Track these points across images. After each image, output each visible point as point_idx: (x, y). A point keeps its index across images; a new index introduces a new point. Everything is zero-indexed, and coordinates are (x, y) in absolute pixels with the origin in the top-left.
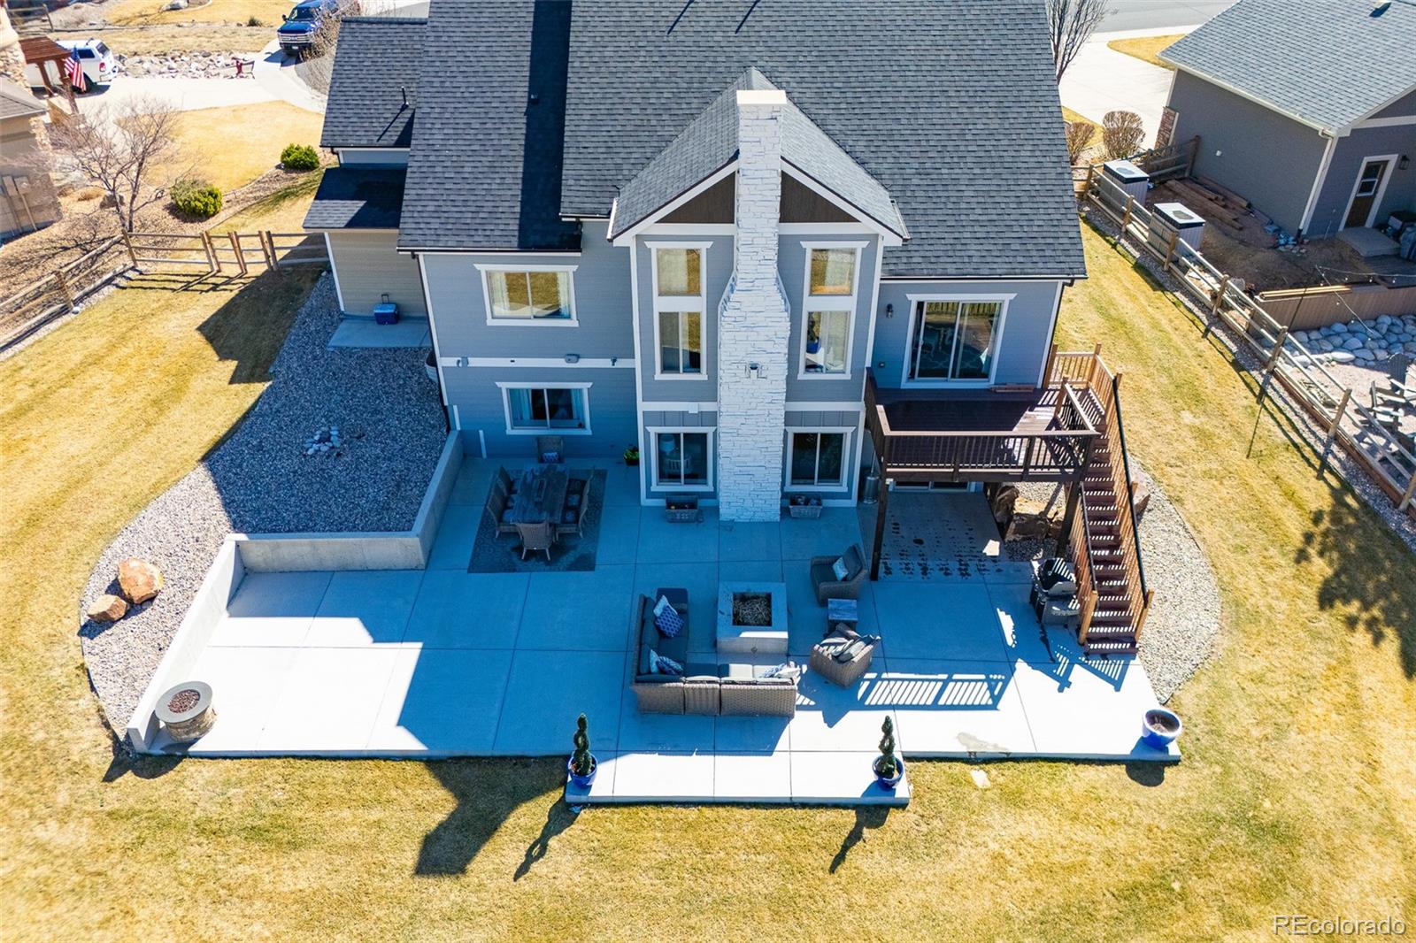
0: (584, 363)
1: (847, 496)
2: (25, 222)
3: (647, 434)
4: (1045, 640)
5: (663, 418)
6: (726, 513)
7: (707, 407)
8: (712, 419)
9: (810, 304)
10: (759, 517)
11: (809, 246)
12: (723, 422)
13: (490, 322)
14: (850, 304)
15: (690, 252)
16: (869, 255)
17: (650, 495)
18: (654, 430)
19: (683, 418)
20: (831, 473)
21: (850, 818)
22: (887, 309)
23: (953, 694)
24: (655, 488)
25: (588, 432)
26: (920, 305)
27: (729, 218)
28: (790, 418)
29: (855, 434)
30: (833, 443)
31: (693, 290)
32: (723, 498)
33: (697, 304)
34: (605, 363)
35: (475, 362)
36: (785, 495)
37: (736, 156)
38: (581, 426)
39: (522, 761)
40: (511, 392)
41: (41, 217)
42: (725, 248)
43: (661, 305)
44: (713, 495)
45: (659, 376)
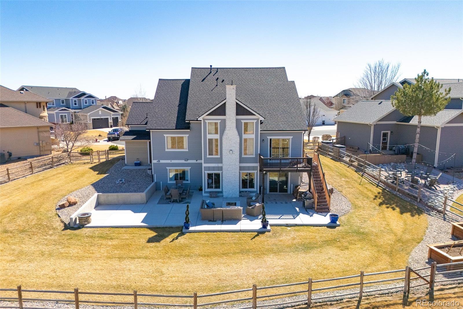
0: (189, 161)
1: (256, 192)
2: (42, 153)
3: (205, 173)
4: (307, 211)
5: (209, 169)
6: (225, 195)
7: (220, 165)
8: (221, 168)
9: (244, 136)
10: (234, 196)
11: (243, 121)
12: (224, 168)
13: (166, 150)
14: (253, 136)
15: (215, 123)
16: (257, 123)
17: (205, 192)
18: (207, 172)
19: (214, 168)
20: (252, 186)
21: (256, 233)
22: (262, 141)
23: (283, 217)
24: (206, 190)
25: (189, 182)
26: (271, 140)
27: (224, 114)
28: (241, 168)
29: (257, 172)
30: (252, 181)
31: (216, 133)
32: (224, 190)
33: (217, 136)
34: (194, 161)
35: (161, 161)
36: (240, 192)
37: (226, 99)
38: (187, 180)
39: (172, 227)
40: (170, 170)
41: (46, 153)
42: (224, 122)
43: (209, 137)
44: (222, 192)
45: (208, 156)
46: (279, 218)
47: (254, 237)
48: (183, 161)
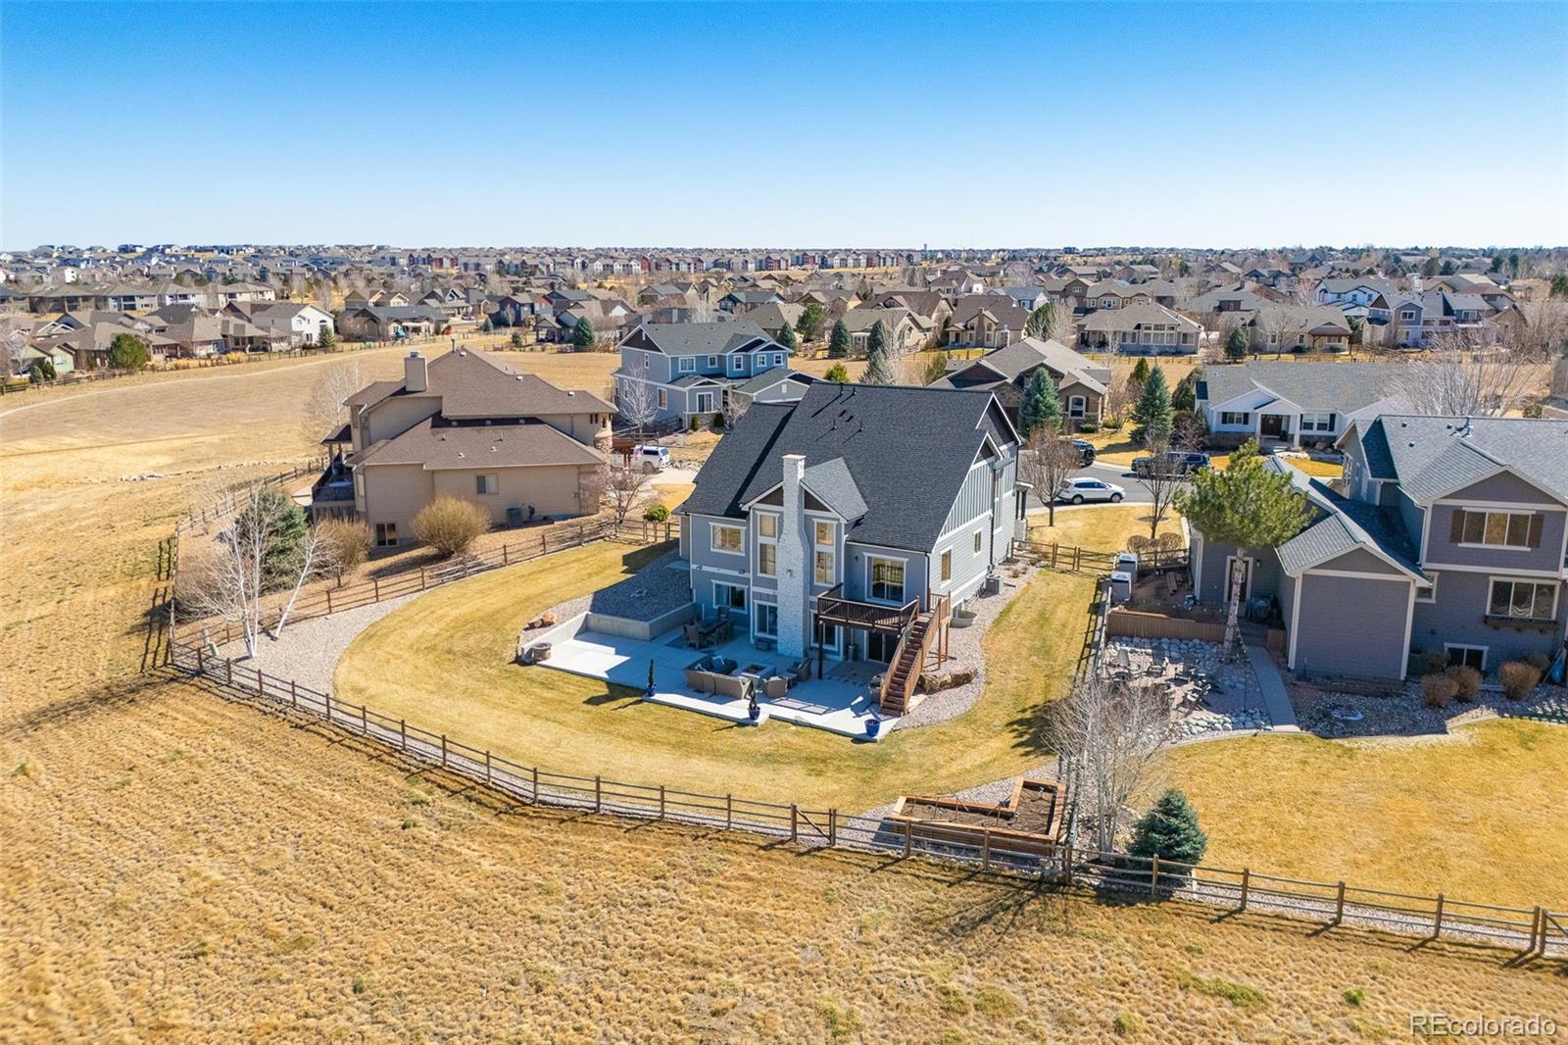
0: (746, 575)
2: (583, 511)
4: (865, 705)
5: (760, 596)
6: (780, 648)
7: (775, 592)
8: (775, 598)
9: (818, 548)
10: (794, 654)
11: (814, 520)
12: (782, 603)
13: (712, 550)
14: (833, 549)
15: (773, 518)
16: (838, 528)
17: (754, 638)
18: (757, 602)
19: (767, 597)
20: (830, 640)
22: (848, 559)
23: (809, 709)
24: (756, 634)
27: (782, 504)
28: (811, 604)
31: (774, 534)
32: (781, 643)
33: (775, 541)
35: (705, 568)
36: (808, 646)
37: (782, 478)
38: (744, 609)
40: (718, 586)
41: (590, 510)
42: (781, 516)
43: (761, 540)
44: (778, 641)
45: (759, 574)
48: (736, 573)
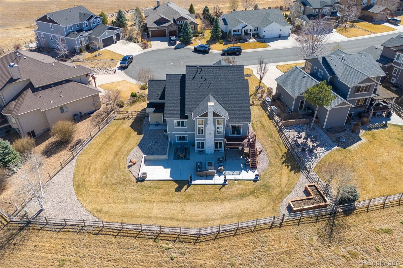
0: (187, 132)
1: (223, 150)
2: (96, 109)
3: (196, 142)
4: (246, 168)
5: (198, 140)
6: (206, 152)
7: (204, 139)
9: (217, 126)
10: (211, 153)
11: (217, 119)
12: (206, 141)
13: (175, 127)
14: (222, 126)
15: (202, 120)
16: (224, 120)
17: (196, 150)
19: (201, 140)
20: (220, 147)
21: (221, 186)
22: (227, 126)
23: (235, 173)
24: (197, 149)
25: (187, 142)
26: (231, 126)
27: (207, 116)
28: (215, 140)
29: (223, 142)
30: (221, 143)
31: (202, 124)
32: (206, 150)
33: (203, 126)
34: (190, 132)
35: (172, 132)
36: (214, 150)
37: (208, 110)
38: (186, 141)
39: (183, 181)
40: (177, 136)
41: (99, 107)
42: (206, 120)
43: (198, 126)
44: (205, 150)
45: (198, 135)
46: (232, 175)
47: (220, 189)
48: (184, 132)
